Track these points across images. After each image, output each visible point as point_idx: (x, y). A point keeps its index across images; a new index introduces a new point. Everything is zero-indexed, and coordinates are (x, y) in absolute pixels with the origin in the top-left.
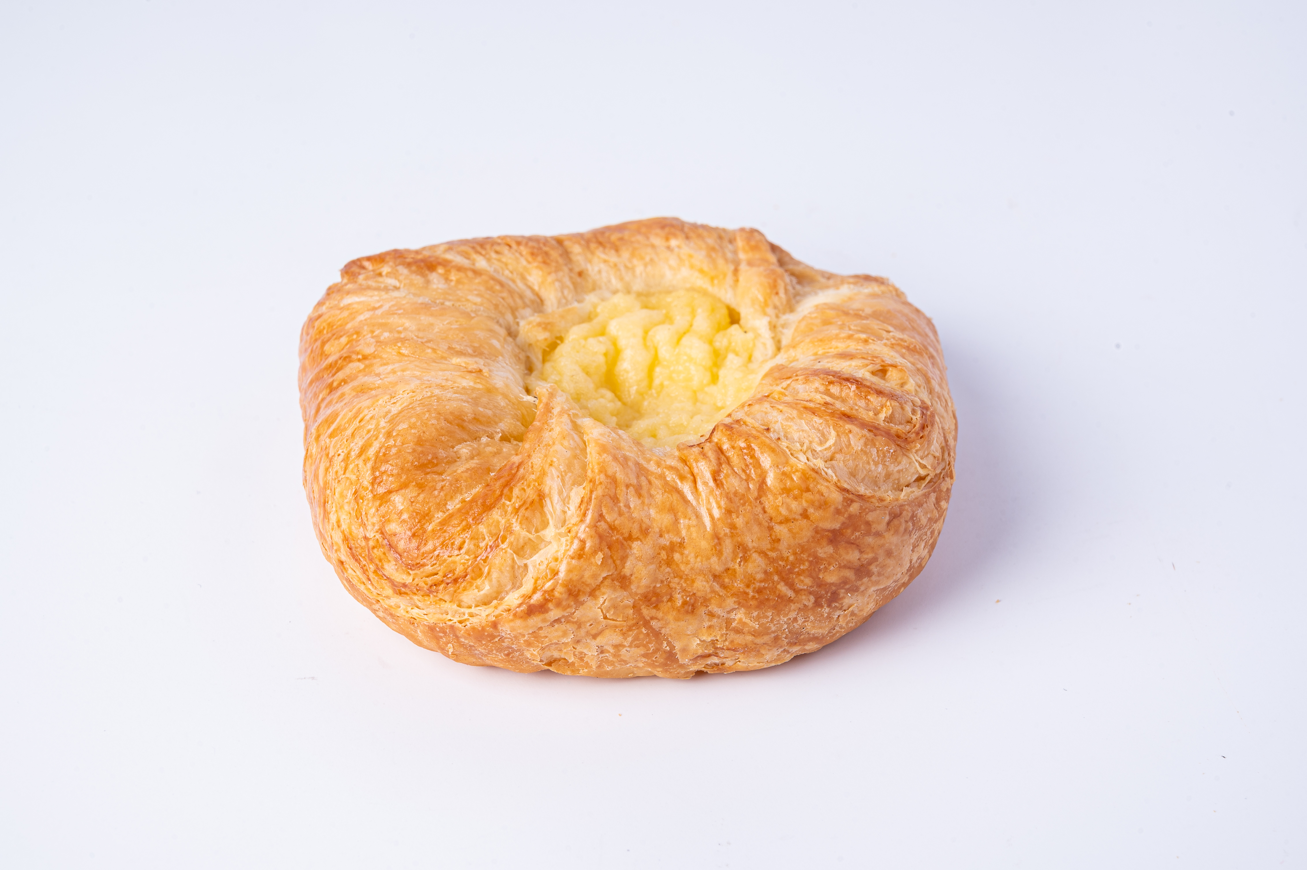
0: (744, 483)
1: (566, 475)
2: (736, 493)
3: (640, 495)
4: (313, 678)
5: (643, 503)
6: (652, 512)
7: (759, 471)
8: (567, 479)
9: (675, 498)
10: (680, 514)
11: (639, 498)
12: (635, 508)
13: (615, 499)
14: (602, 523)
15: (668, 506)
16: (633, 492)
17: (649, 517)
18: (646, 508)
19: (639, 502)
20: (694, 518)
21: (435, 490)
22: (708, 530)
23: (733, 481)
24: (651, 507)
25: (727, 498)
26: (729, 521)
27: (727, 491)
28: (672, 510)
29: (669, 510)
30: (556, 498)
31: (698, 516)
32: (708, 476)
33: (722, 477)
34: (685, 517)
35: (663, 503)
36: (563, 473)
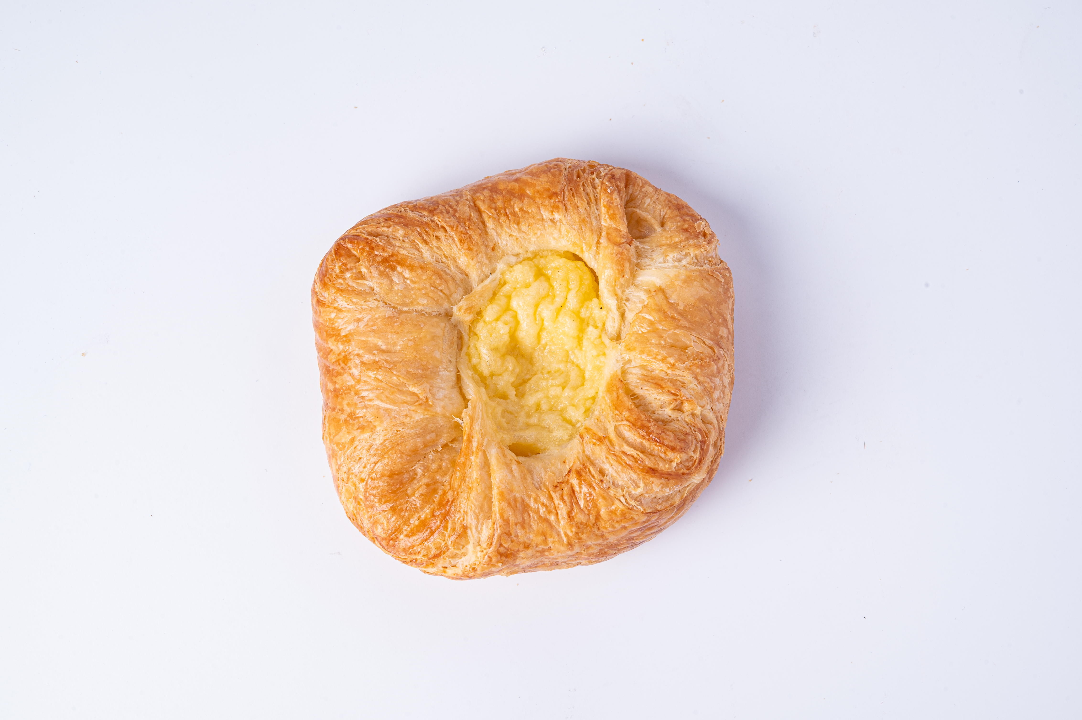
0: (587, 517)
1: (480, 515)
2: (581, 523)
3: (523, 528)
4: (339, 553)
5: (526, 532)
6: (532, 536)
7: (596, 509)
8: (480, 518)
9: (545, 526)
10: (548, 536)
11: (523, 530)
12: (521, 536)
13: (509, 534)
14: (502, 548)
15: (541, 532)
16: (520, 527)
17: (530, 539)
18: (528, 535)
19: (523, 532)
20: (556, 536)
21: (403, 511)
22: (565, 542)
23: (580, 516)
24: (531, 533)
25: (576, 527)
26: (577, 537)
27: (576, 522)
28: (544, 534)
29: (541, 534)
30: (474, 530)
31: (559, 535)
32: (565, 514)
33: (574, 514)
34: (551, 537)
35: (538, 530)
36: (478, 514)
